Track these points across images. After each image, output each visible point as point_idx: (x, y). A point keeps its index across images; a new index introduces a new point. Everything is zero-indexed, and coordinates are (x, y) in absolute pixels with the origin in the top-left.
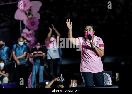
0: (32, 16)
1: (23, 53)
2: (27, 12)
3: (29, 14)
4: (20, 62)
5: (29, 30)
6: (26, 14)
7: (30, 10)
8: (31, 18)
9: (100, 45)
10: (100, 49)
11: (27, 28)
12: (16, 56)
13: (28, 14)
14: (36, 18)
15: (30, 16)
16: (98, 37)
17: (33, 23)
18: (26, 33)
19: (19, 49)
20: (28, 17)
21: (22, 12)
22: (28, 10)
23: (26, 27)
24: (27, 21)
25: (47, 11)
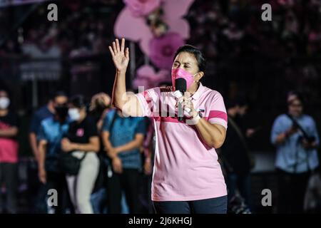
0: (167, 27)
1: (134, 138)
2: (152, 17)
3: (158, 23)
4: (123, 162)
5: (157, 70)
6: (149, 22)
7: (160, 12)
8: (162, 36)
9: (214, 114)
10: (213, 125)
11: (151, 64)
12: (113, 145)
13: (153, 22)
14: (176, 35)
15: (161, 30)
16: (210, 90)
17: (168, 51)
18: (148, 79)
19: (122, 124)
20: (153, 31)
21: (136, 17)
22: (153, 12)
23: (147, 61)
24: (151, 42)
25: (212, 15)
